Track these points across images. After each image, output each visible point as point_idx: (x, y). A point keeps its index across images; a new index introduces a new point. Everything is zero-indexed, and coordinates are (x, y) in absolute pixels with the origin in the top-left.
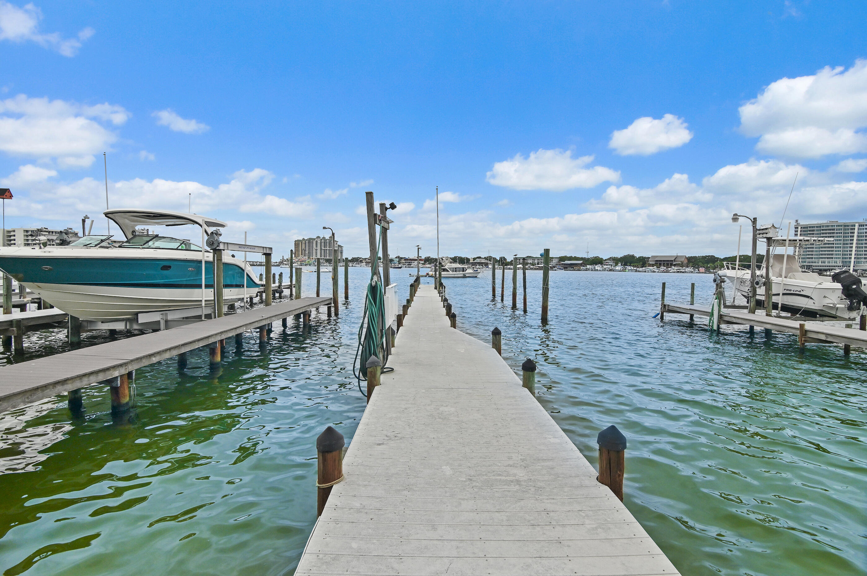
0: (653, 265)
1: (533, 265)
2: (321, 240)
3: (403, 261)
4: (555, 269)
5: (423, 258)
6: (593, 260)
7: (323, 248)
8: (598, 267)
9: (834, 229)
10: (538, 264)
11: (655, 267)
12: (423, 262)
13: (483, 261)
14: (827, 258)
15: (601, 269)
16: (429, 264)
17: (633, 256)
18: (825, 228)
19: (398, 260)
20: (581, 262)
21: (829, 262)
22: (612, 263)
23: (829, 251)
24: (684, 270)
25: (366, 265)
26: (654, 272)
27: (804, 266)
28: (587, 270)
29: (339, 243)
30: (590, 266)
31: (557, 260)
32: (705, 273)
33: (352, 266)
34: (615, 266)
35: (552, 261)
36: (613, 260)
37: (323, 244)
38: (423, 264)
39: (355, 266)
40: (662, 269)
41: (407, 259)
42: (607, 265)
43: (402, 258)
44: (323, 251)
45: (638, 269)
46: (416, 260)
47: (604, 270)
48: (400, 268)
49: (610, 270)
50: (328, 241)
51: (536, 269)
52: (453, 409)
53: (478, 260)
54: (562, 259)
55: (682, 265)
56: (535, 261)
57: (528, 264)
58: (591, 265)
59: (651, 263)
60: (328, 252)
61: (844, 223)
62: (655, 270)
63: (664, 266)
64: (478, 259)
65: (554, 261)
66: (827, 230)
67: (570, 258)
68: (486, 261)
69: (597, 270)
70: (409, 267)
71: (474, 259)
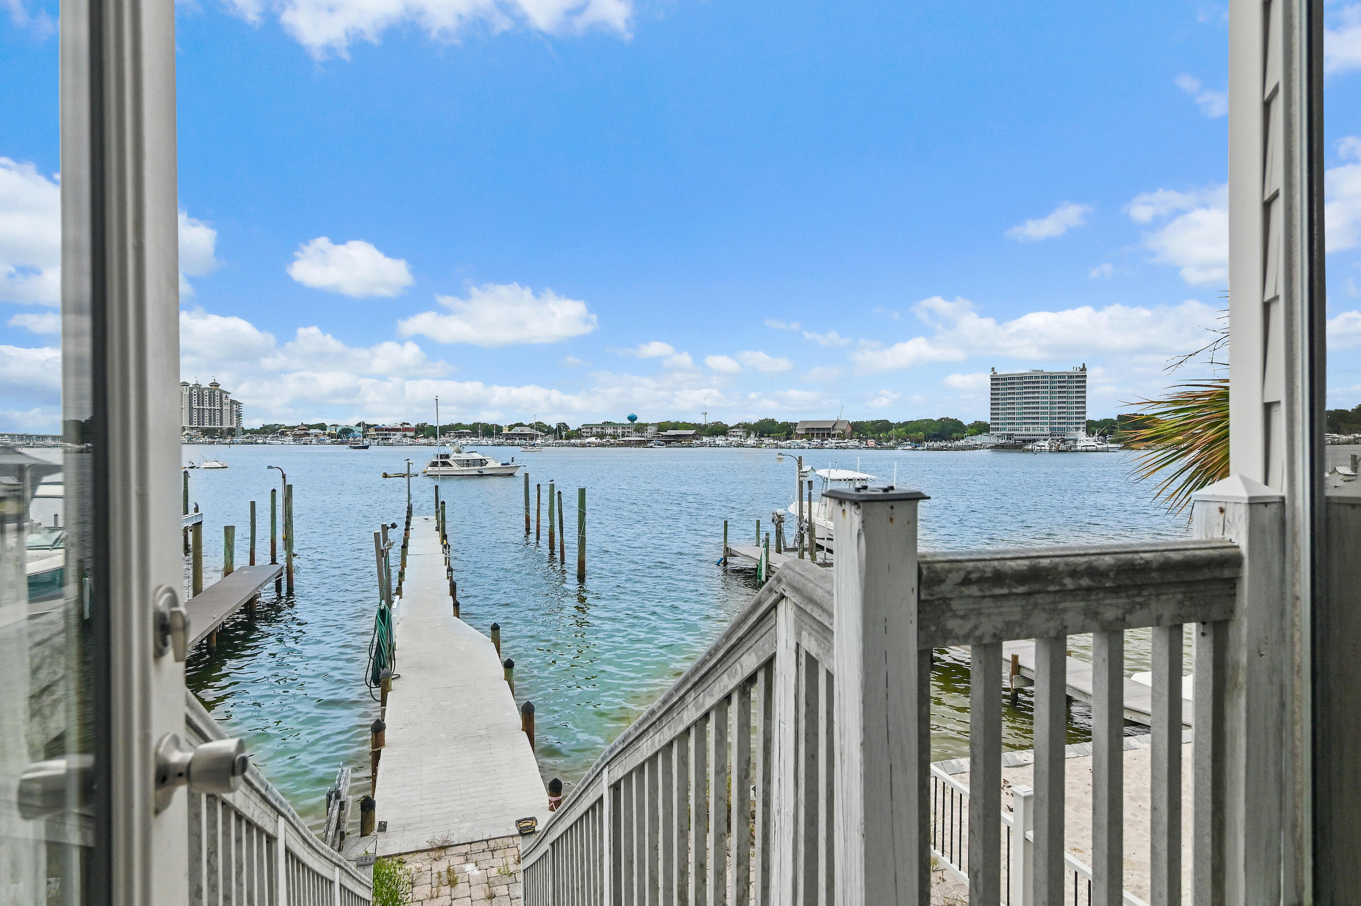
0: (801, 436)
1: (614, 437)
2: (191, 389)
3: (372, 432)
4: (651, 445)
5: (413, 425)
6: (713, 428)
7: (195, 406)
8: (720, 440)
9: (1038, 382)
10: (623, 436)
11: (804, 440)
12: (412, 434)
13: (527, 431)
14: (1032, 423)
15: (724, 443)
16: (424, 437)
17: (773, 422)
18: (1027, 380)
19: (361, 429)
20: (692, 432)
21: (1034, 429)
22: (741, 434)
23: (1033, 413)
24: (845, 444)
25: (294, 440)
26: (803, 448)
27: (1004, 434)
28: (703, 445)
29: (230, 397)
30: (708, 439)
31: (654, 429)
32: (876, 448)
33: (265, 443)
34: (747, 438)
35: (647, 430)
36: (744, 428)
37: (195, 398)
38: (412, 437)
39: (269, 444)
40: (815, 443)
41: (381, 429)
42: (734, 436)
43: (369, 426)
44: (195, 413)
45: (780, 443)
46: (398, 430)
47: (729, 445)
48: (367, 447)
49: (739, 445)
50: (206, 392)
51: (619, 445)
52: (449, 703)
53: (517, 430)
54: (662, 427)
55: (842, 436)
56: (619, 431)
57: (606, 435)
58: (709, 436)
59: (799, 432)
60: (207, 414)
61: (1050, 373)
62: (805, 445)
63: (818, 438)
64: (517, 428)
65: (649, 431)
66: (1029, 382)
67: (676, 426)
68: (534, 432)
69: (718, 446)
70: (384, 445)
71: (511, 427)
